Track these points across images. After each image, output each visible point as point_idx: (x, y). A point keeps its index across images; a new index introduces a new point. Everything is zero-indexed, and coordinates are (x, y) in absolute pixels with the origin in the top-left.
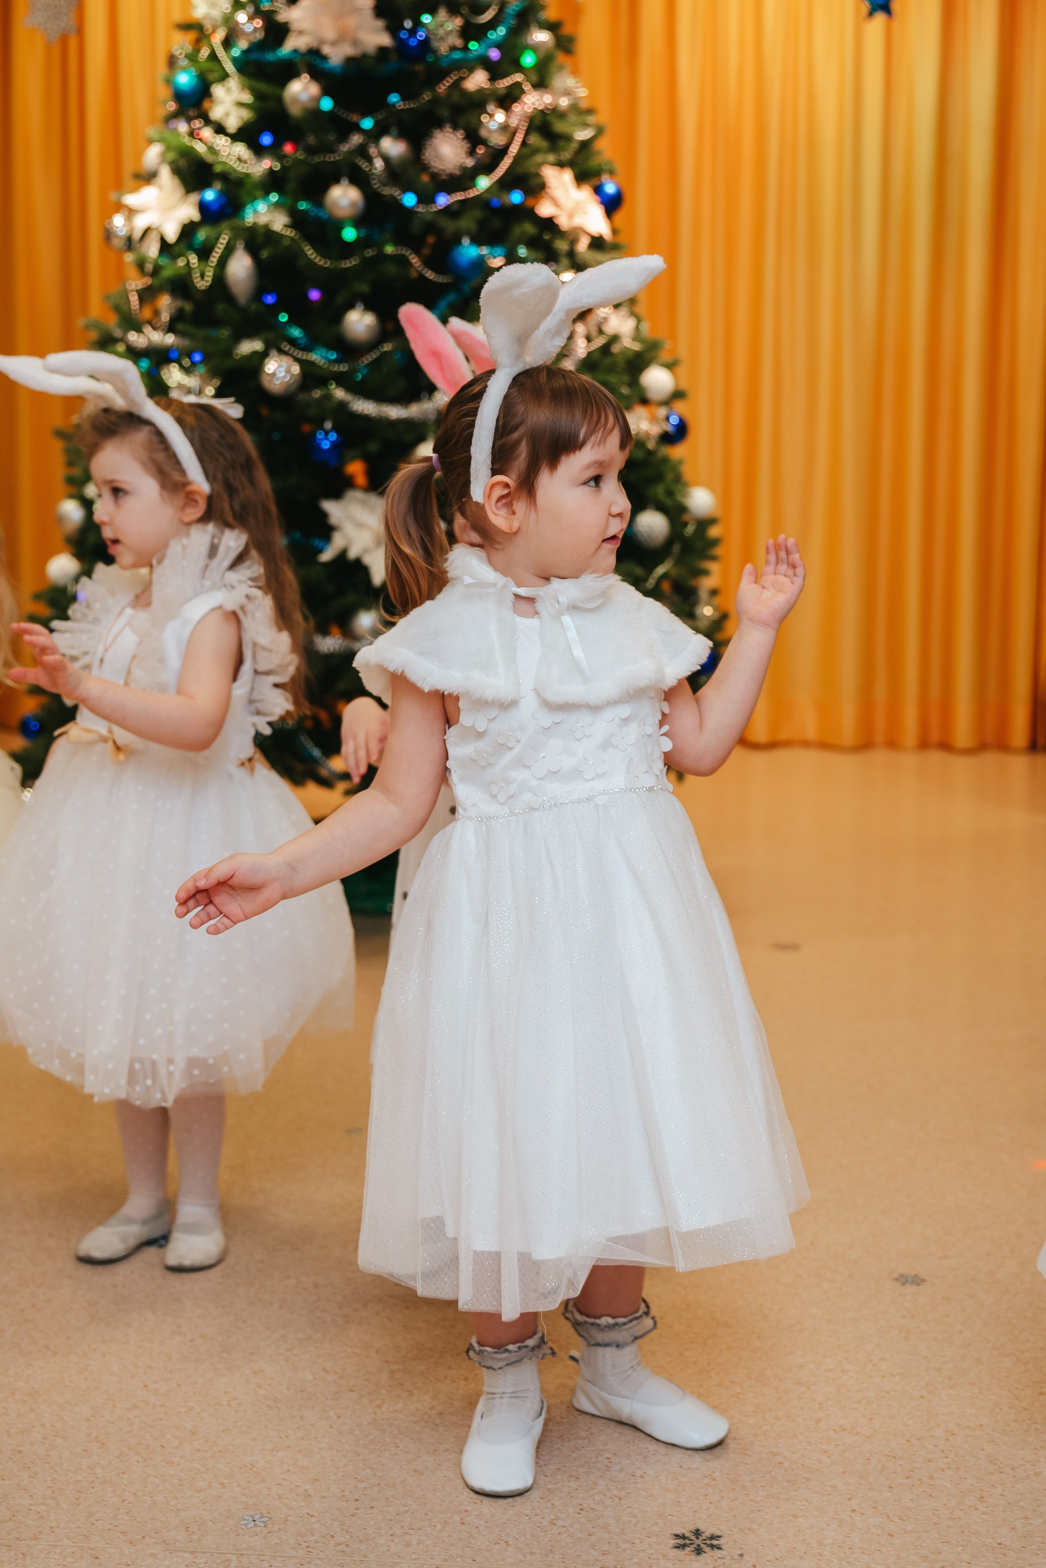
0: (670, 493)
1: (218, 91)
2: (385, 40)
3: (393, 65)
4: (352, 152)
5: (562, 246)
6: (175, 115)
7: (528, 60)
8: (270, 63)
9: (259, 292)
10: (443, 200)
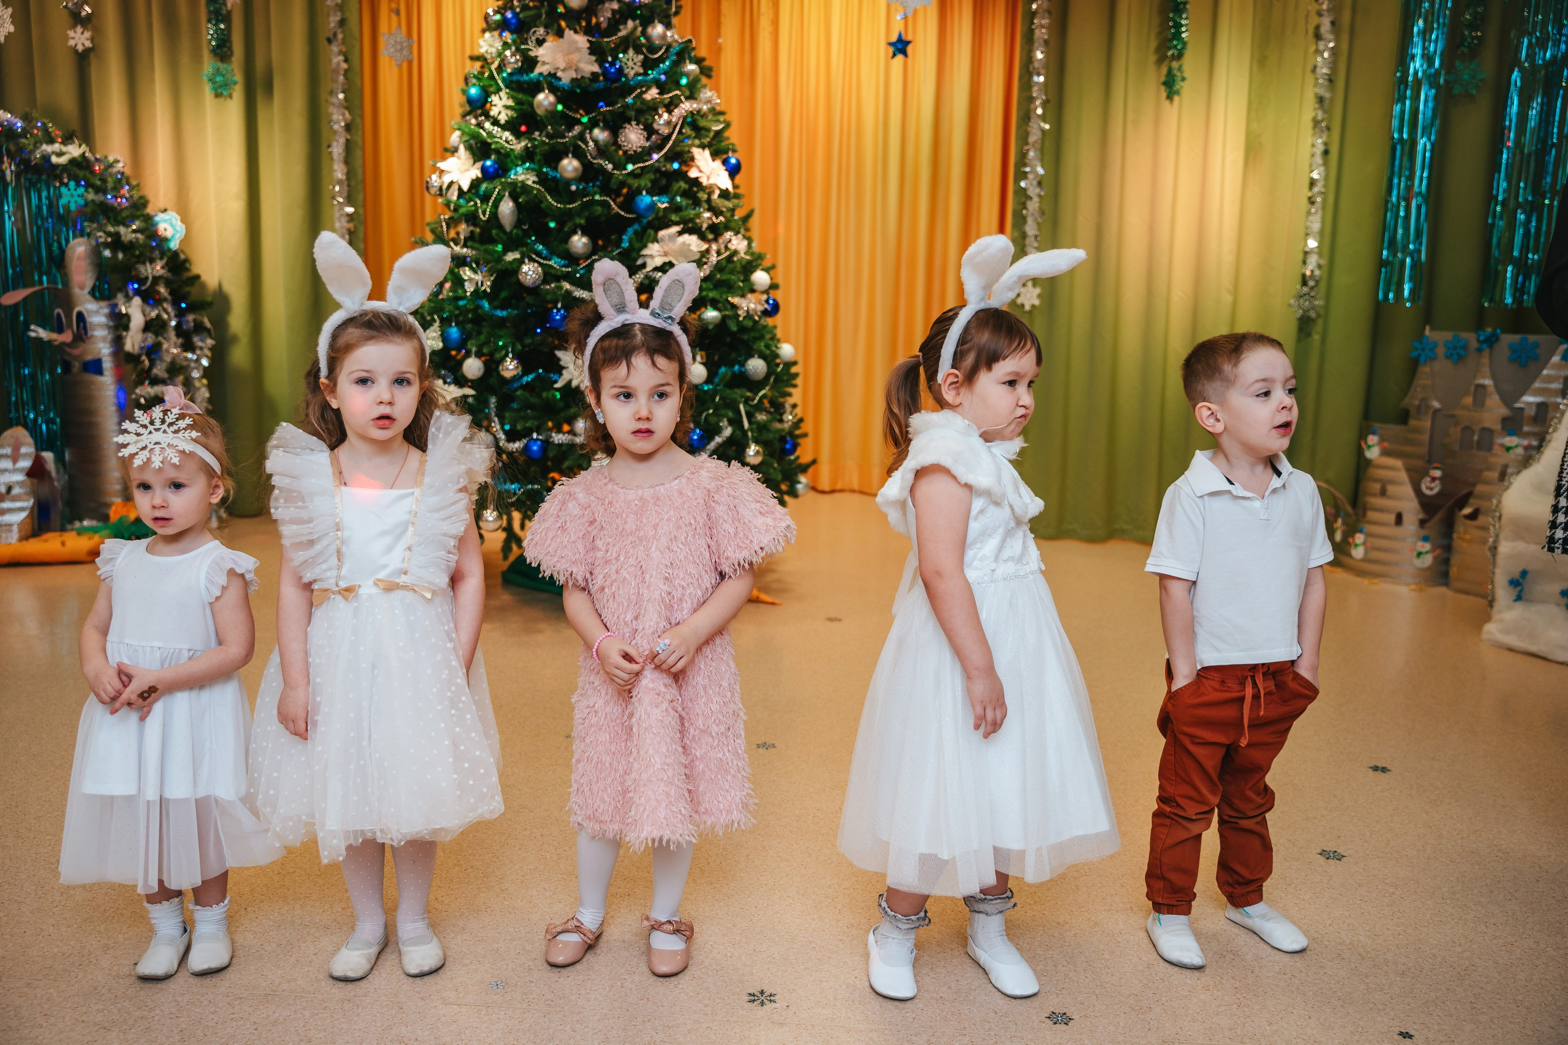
0: (767, 346)
1: (494, 99)
2: (596, 68)
3: (601, 83)
4: (574, 137)
5: (703, 196)
6: (469, 113)
7: (684, 81)
8: (525, 82)
9: (518, 224)
10: (630, 167)
